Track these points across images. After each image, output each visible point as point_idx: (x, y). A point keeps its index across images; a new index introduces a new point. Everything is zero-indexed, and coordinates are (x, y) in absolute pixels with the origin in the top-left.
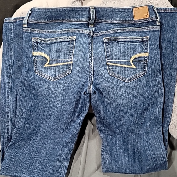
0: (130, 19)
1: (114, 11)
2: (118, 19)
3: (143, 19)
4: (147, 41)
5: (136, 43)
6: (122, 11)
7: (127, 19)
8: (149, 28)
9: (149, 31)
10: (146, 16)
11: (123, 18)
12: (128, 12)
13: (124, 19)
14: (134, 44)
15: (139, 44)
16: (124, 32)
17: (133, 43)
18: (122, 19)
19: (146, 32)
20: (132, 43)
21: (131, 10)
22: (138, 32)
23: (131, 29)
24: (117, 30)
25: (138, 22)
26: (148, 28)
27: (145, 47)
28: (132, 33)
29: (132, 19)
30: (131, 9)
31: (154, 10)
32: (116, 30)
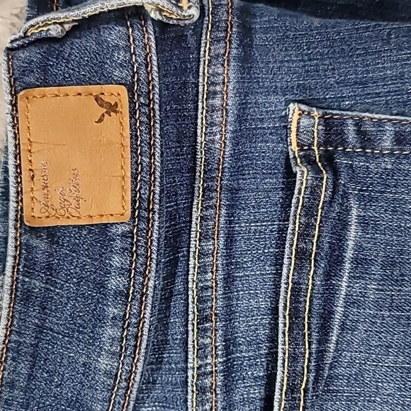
0: (117, 261)
1: (26, 390)
2: (104, 363)
3: (134, 137)
4: (327, 122)
5: (345, 225)
6: (40, 329)
7: (115, 282)
8: (211, 95)
9: (244, 95)
10: (112, 108)
11: (99, 319)
12: (49, 267)
13: (112, 311)
14: (359, 248)
15: (360, 198)
16: (229, 315)
17: (349, 254)
18: (110, 332)
19: (241, 119)
20: (347, 266)
21: (41, 245)
22: (234, 191)
23: (202, 254)
24: (208, 381)
25: (151, 184)
26: (217, 102)
27: (387, 143)
28: (241, 245)
29: (123, 235)
30: (29, 248)
31: (55, 31)
32: (202, 390)
